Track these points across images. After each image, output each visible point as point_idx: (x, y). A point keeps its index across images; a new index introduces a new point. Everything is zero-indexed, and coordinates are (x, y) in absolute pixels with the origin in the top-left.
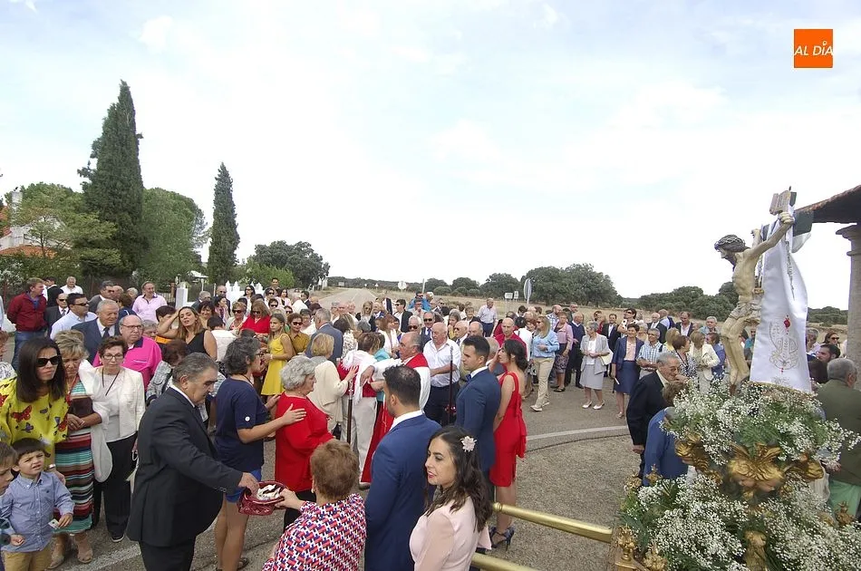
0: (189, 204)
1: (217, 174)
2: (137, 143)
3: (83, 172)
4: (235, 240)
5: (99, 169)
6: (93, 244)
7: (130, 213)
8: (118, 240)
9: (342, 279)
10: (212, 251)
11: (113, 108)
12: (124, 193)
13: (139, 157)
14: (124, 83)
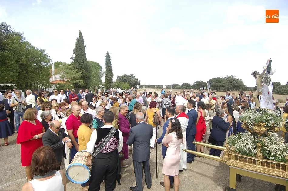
0: (98, 65)
1: (106, 55)
2: (85, 48)
3: (72, 58)
4: (112, 75)
5: (76, 57)
6: (76, 79)
7: (85, 69)
8: (82, 77)
9: (144, 85)
10: (106, 79)
11: (78, 39)
12: (83, 64)
13: (86, 53)
14: (80, 31)
